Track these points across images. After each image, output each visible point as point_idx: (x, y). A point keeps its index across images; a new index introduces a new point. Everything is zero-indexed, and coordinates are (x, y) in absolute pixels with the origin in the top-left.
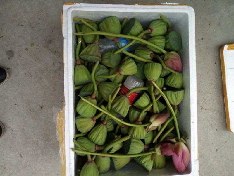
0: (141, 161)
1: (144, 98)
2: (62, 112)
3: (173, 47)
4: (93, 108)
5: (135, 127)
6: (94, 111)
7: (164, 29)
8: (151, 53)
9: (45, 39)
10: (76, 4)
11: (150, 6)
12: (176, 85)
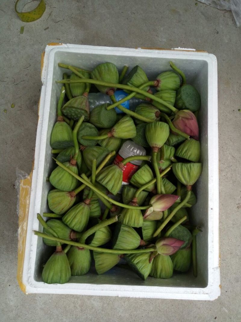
0: (133, 260)
1: (144, 171)
2: (29, 178)
3: (187, 105)
4: (71, 178)
5: (128, 209)
6: (72, 182)
7: (176, 82)
8: (156, 111)
9: (29, 99)
10: (61, 44)
11: (157, 51)
12: (190, 156)
